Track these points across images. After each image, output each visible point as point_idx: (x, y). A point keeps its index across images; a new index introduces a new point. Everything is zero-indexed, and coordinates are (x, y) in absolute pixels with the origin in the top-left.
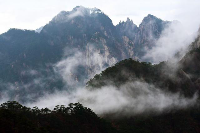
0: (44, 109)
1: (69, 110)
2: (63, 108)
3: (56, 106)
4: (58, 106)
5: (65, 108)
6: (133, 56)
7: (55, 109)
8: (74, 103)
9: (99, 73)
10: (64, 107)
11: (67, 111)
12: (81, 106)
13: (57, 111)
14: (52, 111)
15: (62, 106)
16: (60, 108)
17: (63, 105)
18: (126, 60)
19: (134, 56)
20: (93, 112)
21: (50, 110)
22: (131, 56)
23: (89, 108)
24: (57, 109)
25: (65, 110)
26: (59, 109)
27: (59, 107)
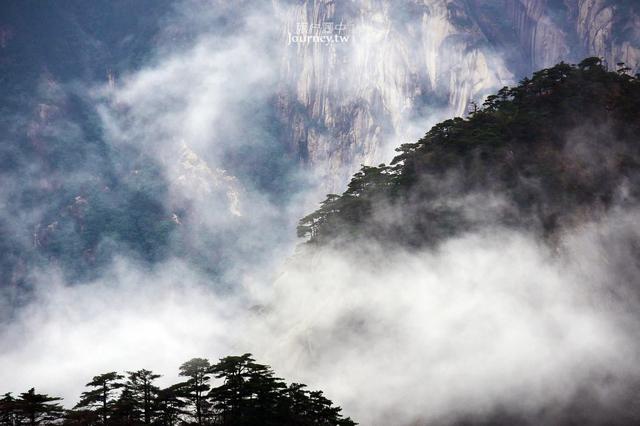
0: (16, 395)
1: (181, 404)
2: (141, 388)
3: (99, 381)
4: (111, 376)
5: (155, 390)
6: (607, 42)
7: (91, 397)
8: (214, 361)
9: (383, 154)
10: (147, 388)
11: (170, 415)
12: (262, 380)
13: (103, 410)
14: (71, 415)
15: (134, 376)
16: (120, 390)
17: (143, 374)
18: (562, 68)
19: (619, 43)
20: (343, 415)
21: (60, 403)
22: (599, 41)
23: (316, 394)
24: (104, 399)
25: (158, 405)
26: (115, 395)
27: (117, 386)
